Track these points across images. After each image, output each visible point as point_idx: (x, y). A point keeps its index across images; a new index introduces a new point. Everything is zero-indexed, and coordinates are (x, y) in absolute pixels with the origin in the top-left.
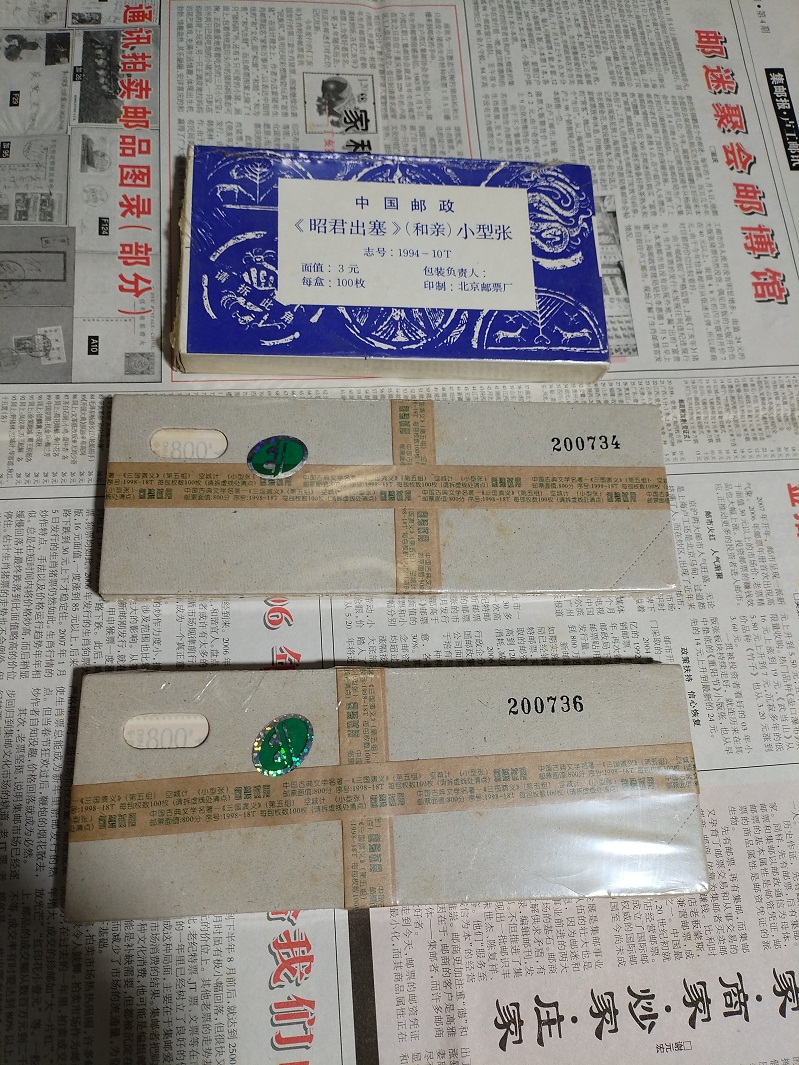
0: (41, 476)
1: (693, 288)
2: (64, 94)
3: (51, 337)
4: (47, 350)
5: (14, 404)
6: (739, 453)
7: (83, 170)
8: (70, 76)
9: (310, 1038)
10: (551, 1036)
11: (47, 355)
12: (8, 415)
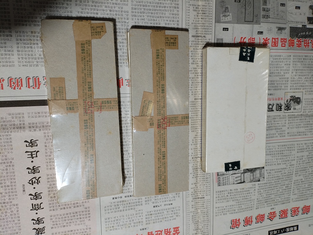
0: (189, 14)
1: (237, 203)
2: (298, 22)
3: (229, 17)
4: (225, 16)
5: (210, 6)
6: (188, 213)
7: (277, 27)
8: (304, 24)
9: (29, 87)
10: (28, 155)
11: (223, 16)
12: (206, 5)
